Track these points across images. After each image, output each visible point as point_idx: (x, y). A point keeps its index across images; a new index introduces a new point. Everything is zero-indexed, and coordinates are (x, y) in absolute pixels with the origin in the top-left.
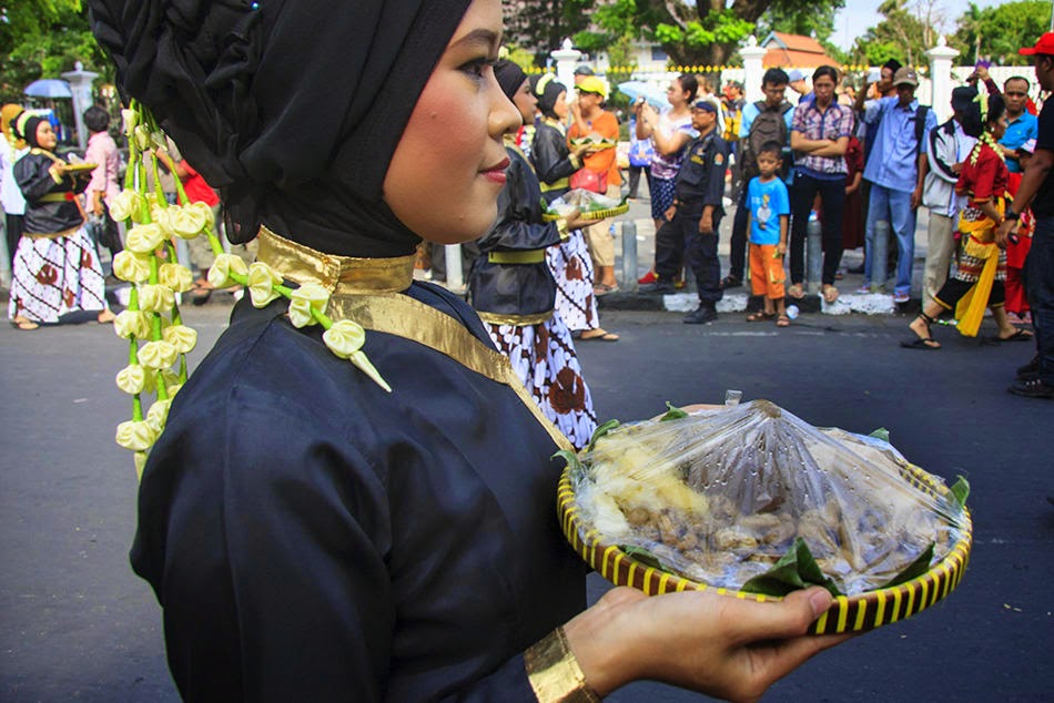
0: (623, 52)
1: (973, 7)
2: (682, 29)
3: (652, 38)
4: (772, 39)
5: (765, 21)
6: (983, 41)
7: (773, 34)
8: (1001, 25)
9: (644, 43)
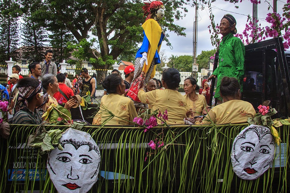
0: (80, 64)
1: (173, 56)
2: (97, 59)
3: (88, 60)
4: (121, 62)
5: (119, 57)
6: (175, 65)
7: (121, 61)
8: (180, 61)
9: (85, 61)
